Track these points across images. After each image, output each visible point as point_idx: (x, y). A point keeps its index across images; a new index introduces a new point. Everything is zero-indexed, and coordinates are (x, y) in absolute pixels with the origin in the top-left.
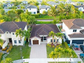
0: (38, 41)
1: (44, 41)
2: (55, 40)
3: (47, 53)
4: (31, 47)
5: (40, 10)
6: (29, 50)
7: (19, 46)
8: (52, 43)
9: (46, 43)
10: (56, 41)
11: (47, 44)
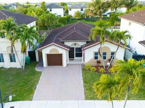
0: (61, 55)
1: (75, 58)
2: (105, 54)
3: (85, 86)
4: (40, 73)
5: (70, 10)
6: (36, 79)
7: (11, 69)
8: (99, 62)
9: (83, 62)
10: (108, 56)
11: (83, 65)
